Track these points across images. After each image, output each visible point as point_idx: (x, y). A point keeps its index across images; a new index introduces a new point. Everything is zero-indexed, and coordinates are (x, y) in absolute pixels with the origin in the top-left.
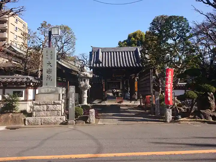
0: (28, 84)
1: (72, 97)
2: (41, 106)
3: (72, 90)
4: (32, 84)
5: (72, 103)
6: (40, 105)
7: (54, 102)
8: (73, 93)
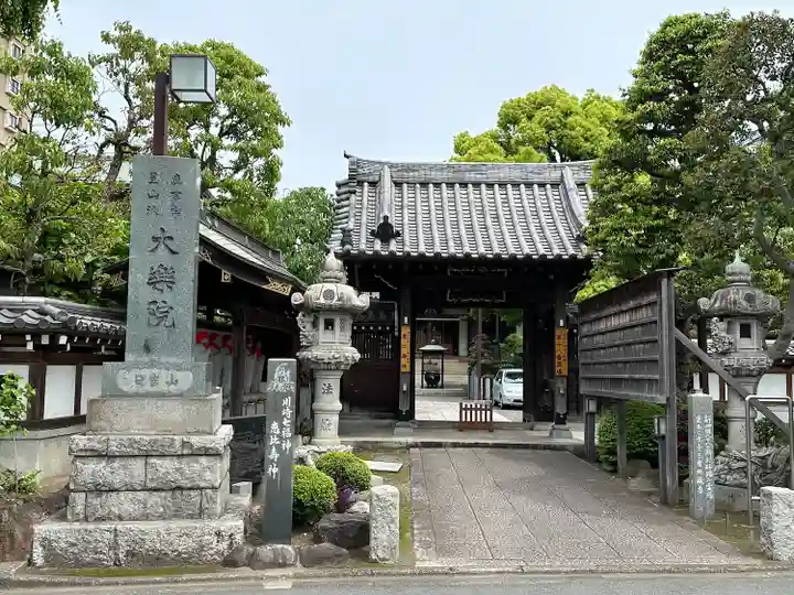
0: (45, 340)
1: (280, 419)
2: (118, 460)
3: (281, 379)
4: (63, 340)
5: (279, 448)
6: (109, 457)
7: (184, 444)
8: (284, 396)
